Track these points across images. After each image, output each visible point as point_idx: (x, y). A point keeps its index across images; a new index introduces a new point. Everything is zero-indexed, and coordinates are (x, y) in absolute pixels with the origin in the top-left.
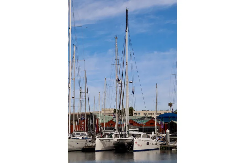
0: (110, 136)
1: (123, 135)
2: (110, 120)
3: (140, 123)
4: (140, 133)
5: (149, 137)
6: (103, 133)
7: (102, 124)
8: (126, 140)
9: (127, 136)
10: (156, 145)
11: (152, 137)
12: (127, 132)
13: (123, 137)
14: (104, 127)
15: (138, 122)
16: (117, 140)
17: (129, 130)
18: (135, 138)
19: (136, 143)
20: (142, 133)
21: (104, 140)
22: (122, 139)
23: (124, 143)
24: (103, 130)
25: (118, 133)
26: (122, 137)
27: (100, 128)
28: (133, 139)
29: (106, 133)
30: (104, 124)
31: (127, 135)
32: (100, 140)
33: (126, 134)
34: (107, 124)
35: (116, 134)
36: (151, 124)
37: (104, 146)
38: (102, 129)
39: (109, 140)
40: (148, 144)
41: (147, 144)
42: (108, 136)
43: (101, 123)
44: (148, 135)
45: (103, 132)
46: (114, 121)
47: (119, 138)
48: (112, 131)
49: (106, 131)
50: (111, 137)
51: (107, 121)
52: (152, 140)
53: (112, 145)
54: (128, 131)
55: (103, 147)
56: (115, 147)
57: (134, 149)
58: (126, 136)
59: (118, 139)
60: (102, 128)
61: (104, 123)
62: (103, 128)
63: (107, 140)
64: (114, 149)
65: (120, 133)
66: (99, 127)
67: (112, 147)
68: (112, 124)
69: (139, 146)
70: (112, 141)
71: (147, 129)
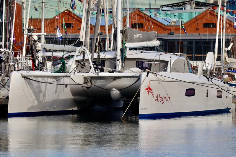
0: (59, 66)
1: (107, 63)
2: (62, 10)
3: (166, 23)
4: (165, 57)
5: (194, 70)
6: (40, 54)
7: (35, 23)
8: (115, 78)
9: (119, 68)
10: (220, 97)
11: (204, 72)
12: (119, 53)
13: (106, 68)
14: (43, 34)
15: (160, 20)
16: (85, 78)
17: (128, 45)
18: (144, 74)
19: (149, 89)
20: (171, 58)
21: (40, 79)
22: (101, 74)
23: (110, 90)
24: (39, 46)
25: (88, 56)
26: (102, 71)
27: (29, 37)
28: (139, 78)
29: (49, 54)
30: (43, 23)
31: (119, 63)
32: (25, 77)
33: (115, 59)
34: (51, 23)
35: (81, 58)
36: (205, 25)
37: (38, 99)
38: (35, 41)
39: (55, 77)
40: (190, 93)
41: (187, 95)
42: (54, 65)
43: (31, 20)
44: (194, 63)
45: (37, 51)
46: (77, 12)
47: (92, 73)
48: (70, 47)
49: (49, 46)
50: (63, 69)
51: (52, 15)
52: (204, 80)
53: (67, 95)
54: (122, 51)
55: (36, 103)
56: (76, 102)
57: (141, 112)
58: (115, 68)
59: (86, 75)
60: (36, 38)
61: (40, 20)
62: (39, 39)
63: (50, 80)
64: (76, 108)
65: (96, 56)
66: (26, 32)
67: (64, 102)
68: (69, 25)
69: (160, 99)
70: (67, 81)
71: (190, 42)
